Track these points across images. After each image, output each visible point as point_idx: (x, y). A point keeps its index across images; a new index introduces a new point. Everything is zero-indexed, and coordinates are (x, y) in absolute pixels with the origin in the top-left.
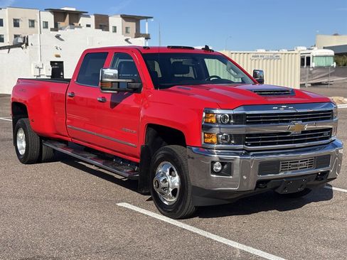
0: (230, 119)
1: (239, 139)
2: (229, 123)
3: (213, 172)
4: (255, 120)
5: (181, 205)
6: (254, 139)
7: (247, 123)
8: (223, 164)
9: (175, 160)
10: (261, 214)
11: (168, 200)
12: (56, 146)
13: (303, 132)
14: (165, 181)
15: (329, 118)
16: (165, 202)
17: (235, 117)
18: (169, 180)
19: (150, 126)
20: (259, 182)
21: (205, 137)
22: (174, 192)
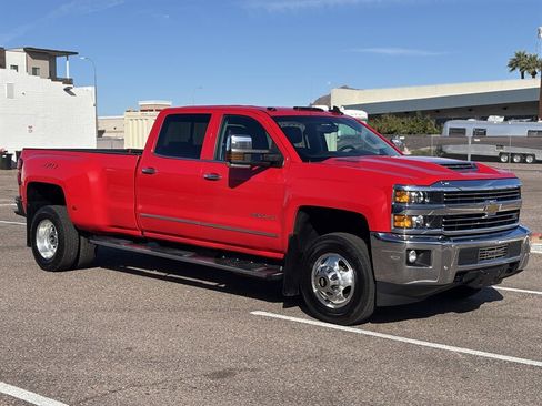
0: (424, 197)
1: (434, 221)
2: (423, 202)
3: (409, 263)
4: (454, 198)
5: (358, 307)
6: (452, 222)
7: (446, 202)
8: (418, 252)
9: (349, 250)
10: (438, 317)
11: (336, 302)
12: (118, 243)
13: (498, 213)
14: (335, 277)
15: (516, 198)
16: (329, 306)
17: (431, 195)
18: (339, 275)
19: (303, 209)
20: (460, 274)
21: (395, 221)
22: (347, 291)
